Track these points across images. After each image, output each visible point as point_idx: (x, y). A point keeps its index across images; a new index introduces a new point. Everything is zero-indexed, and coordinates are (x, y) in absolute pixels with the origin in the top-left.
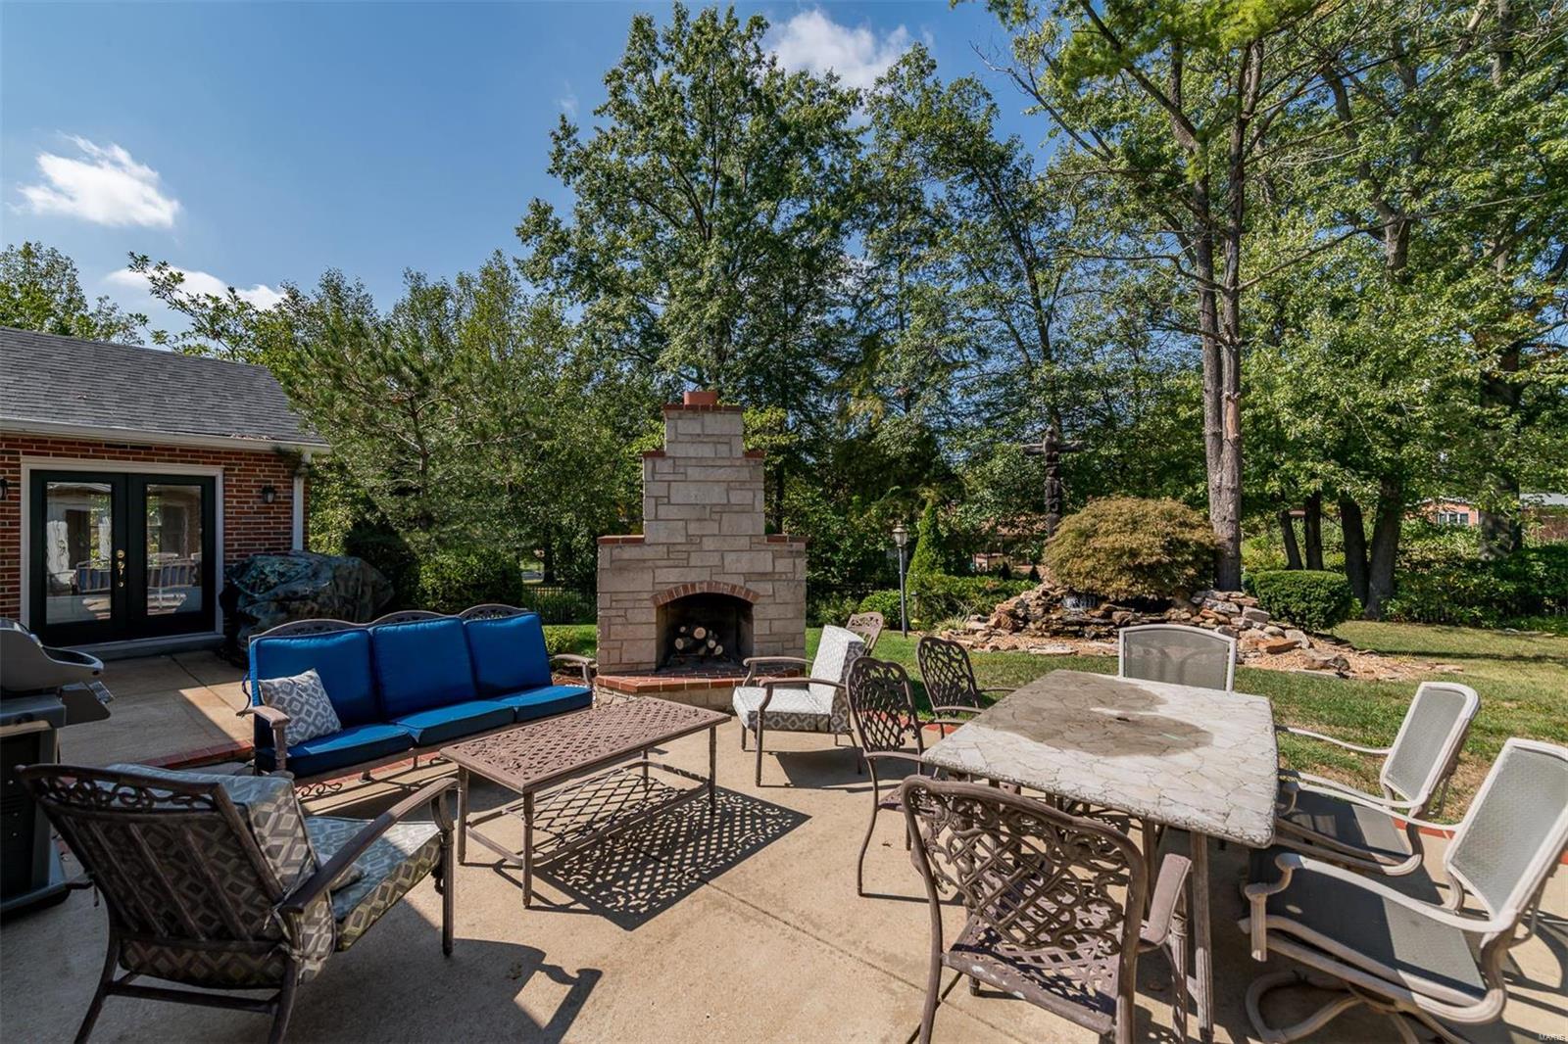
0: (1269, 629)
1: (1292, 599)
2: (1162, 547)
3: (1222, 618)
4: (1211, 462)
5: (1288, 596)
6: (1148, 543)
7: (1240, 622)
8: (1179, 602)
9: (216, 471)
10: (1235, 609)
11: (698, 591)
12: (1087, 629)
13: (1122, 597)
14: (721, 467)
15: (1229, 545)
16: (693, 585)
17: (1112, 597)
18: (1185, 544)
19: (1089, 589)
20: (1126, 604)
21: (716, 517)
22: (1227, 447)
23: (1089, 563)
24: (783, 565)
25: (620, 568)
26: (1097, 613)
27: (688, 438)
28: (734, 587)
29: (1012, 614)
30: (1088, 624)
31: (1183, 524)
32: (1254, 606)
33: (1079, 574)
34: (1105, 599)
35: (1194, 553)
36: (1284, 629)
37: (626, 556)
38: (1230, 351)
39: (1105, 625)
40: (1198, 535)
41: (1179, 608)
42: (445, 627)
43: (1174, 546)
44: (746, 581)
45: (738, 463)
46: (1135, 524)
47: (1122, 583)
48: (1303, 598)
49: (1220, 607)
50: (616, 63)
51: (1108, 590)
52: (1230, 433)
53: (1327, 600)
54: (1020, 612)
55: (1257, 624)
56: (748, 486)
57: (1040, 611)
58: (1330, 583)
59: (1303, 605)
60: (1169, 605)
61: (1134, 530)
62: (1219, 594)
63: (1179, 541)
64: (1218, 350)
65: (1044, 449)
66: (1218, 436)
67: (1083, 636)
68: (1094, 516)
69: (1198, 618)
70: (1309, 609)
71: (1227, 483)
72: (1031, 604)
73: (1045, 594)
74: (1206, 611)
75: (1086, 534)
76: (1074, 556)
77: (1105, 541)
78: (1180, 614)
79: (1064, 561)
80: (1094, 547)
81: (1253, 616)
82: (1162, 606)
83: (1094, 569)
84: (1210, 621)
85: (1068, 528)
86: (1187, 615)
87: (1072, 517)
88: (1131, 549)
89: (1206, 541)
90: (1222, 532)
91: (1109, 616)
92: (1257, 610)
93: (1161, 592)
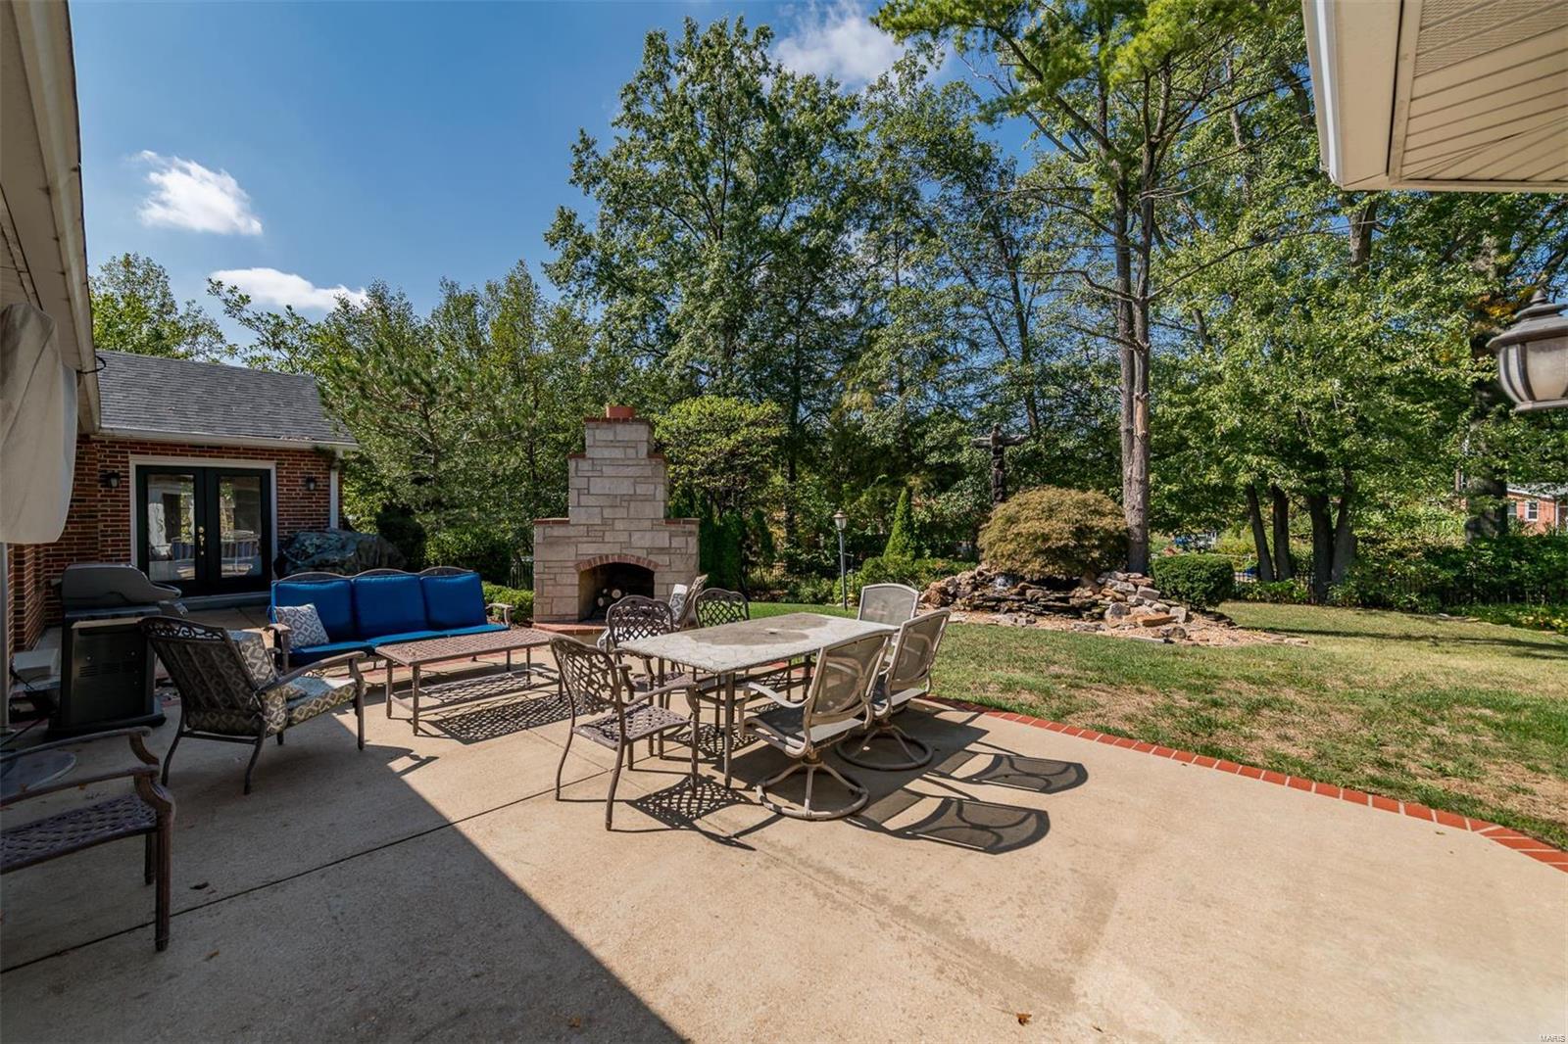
0: (1157, 606)
1: (1179, 580)
2: (1071, 532)
3: (1119, 596)
4: (1125, 456)
5: (1176, 577)
6: (1059, 530)
7: (1132, 599)
8: (1085, 580)
9: (270, 465)
10: (1132, 588)
11: (611, 561)
12: (1003, 605)
13: (1036, 577)
14: (628, 466)
15: (1137, 531)
16: (607, 556)
17: (1028, 577)
18: (1092, 530)
19: (1010, 570)
20: (1039, 583)
21: (625, 504)
23: (1011, 547)
24: (677, 542)
25: (551, 542)
26: (1014, 591)
27: (603, 444)
28: (639, 558)
29: (943, 591)
30: (1005, 600)
31: (1095, 512)
32: (1148, 586)
33: (1003, 556)
34: (1023, 579)
35: (1100, 539)
36: (1170, 606)
37: (555, 534)
38: (1139, 355)
39: (1019, 601)
40: (1107, 522)
41: (1083, 587)
42: (404, 581)
43: (1082, 532)
44: (648, 554)
45: (643, 462)
46: (1050, 512)
47: (1036, 565)
48: (1188, 578)
49: (1118, 587)
50: (632, 79)
51: (1025, 570)
52: (1139, 431)
53: (1208, 580)
54: (951, 590)
55: (1148, 602)
56: (650, 480)
57: (969, 588)
58: (1212, 566)
59: (1188, 585)
60: (1077, 584)
61: (1050, 517)
62: (1120, 575)
63: (1087, 527)
66: (1130, 432)
67: (998, 611)
68: (1020, 505)
69: (1099, 596)
70: (1193, 589)
71: (1136, 476)
72: (964, 582)
73: (980, 574)
74: (1107, 591)
75: (1011, 520)
76: (1000, 540)
77: (1023, 527)
78: (1082, 594)
79: (991, 545)
80: (1015, 531)
81: (1145, 594)
82: (1070, 585)
83: (1015, 552)
84: (1108, 599)
85: (999, 515)
86: (1090, 593)
87: (1002, 506)
88: (1043, 534)
89: (1112, 528)
90: (1132, 519)
91: (1024, 594)
92: (1149, 589)
93: (1070, 572)
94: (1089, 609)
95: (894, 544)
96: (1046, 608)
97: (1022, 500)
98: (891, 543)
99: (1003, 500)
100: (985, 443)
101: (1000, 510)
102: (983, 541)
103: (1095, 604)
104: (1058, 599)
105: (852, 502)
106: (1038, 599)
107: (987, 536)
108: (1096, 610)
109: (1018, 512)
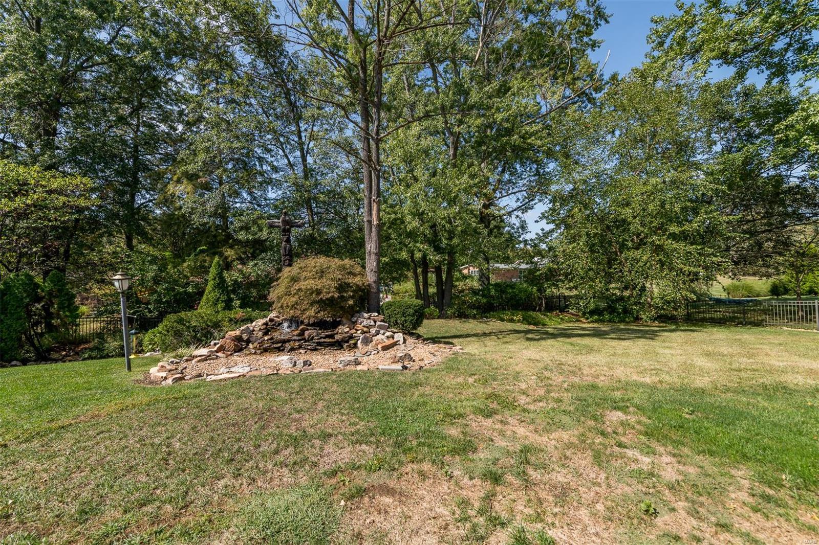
0: (388, 334)
1: (398, 316)
2: (336, 287)
3: (365, 329)
4: (367, 237)
5: (397, 314)
6: (328, 286)
7: (373, 331)
8: (344, 321)
10: (372, 323)
12: (287, 345)
13: (312, 320)
15: (374, 285)
17: (306, 321)
18: (348, 285)
19: (293, 316)
20: (314, 325)
22: (374, 229)
23: (294, 299)
26: (296, 333)
29: (239, 339)
30: (289, 341)
31: (350, 273)
32: (381, 321)
33: (288, 306)
34: (302, 322)
35: (354, 291)
36: (394, 333)
38: (375, 173)
39: (299, 340)
40: (357, 280)
41: (344, 325)
43: (342, 287)
46: (322, 273)
47: (312, 312)
48: (404, 314)
49: (365, 323)
51: (304, 316)
52: (375, 222)
53: (413, 315)
54: (245, 336)
55: (382, 332)
57: (260, 334)
58: (415, 306)
59: (403, 319)
60: (339, 323)
61: (322, 277)
62: (366, 315)
63: (345, 283)
64: (370, 172)
65: (281, 224)
66: (370, 222)
67: (283, 350)
68: (301, 268)
69: (353, 331)
70: (405, 321)
71: (373, 250)
72: (257, 329)
73: (271, 320)
74: (359, 327)
75: (294, 280)
76: (286, 295)
77: (303, 285)
78: (344, 329)
79: (279, 298)
80: (297, 288)
81: (381, 327)
82: (335, 324)
83: (297, 303)
84: (359, 332)
85: (286, 276)
86: (347, 329)
87: (288, 269)
88: (317, 289)
89: (360, 284)
90: (371, 278)
91: (303, 334)
92: (382, 323)
93: (335, 315)
94: (347, 342)
95: (207, 299)
96: (319, 344)
97: (302, 265)
98: (205, 297)
99: (290, 265)
100: (277, 224)
101: (286, 270)
102: (273, 296)
103: (351, 337)
104: (327, 336)
105: (175, 267)
106: (313, 337)
107: (276, 292)
108: (352, 342)
109: (299, 273)
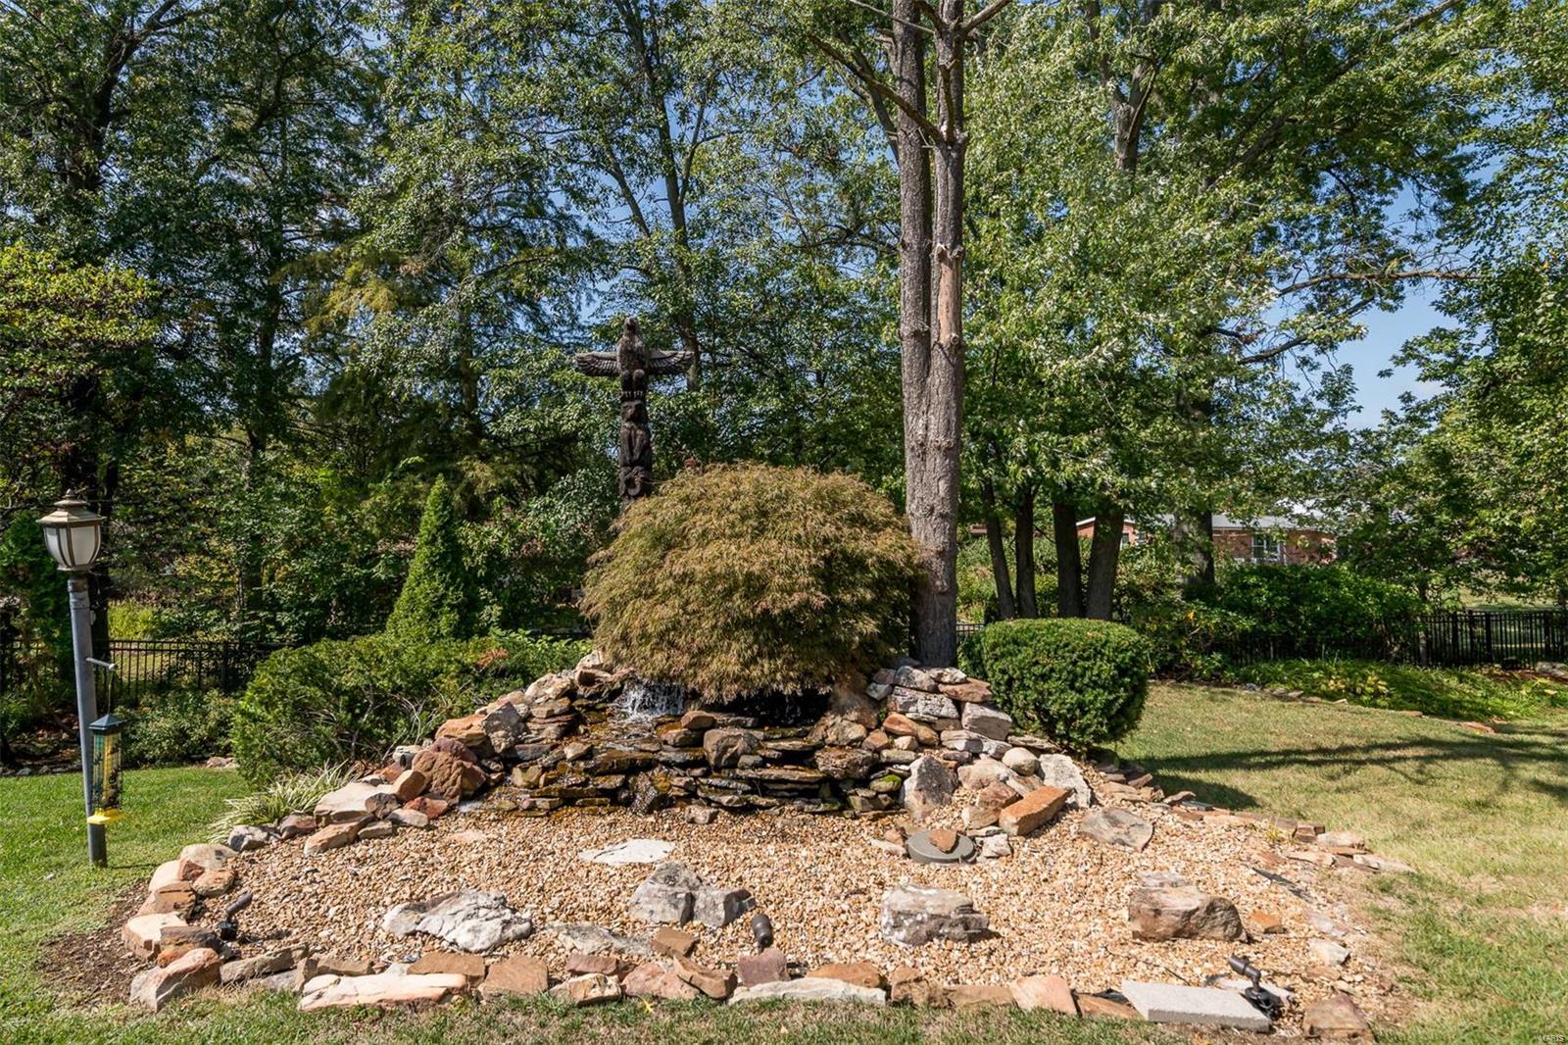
0: (1018, 756)
1: (1052, 685)
2: (813, 568)
3: (925, 733)
4: (909, 393)
5: (1044, 677)
6: (786, 565)
7: (957, 740)
8: (844, 696)
10: (948, 709)
12: (642, 781)
13: (730, 691)
15: (938, 565)
17: (709, 694)
18: (857, 563)
19: (663, 676)
20: (737, 707)
22: (939, 361)
23: (665, 612)
26: (673, 734)
29: (478, 748)
30: (648, 765)
31: (857, 520)
32: (984, 703)
33: (645, 636)
34: (695, 698)
35: (878, 586)
36: (1041, 753)
38: (947, 157)
39: (685, 765)
40: (882, 545)
41: (842, 712)
43: (836, 569)
46: (762, 517)
47: (728, 661)
48: (1072, 681)
49: (922, 707)
51: (703, 676)
52: (943, 336)
53: (1112, 684)
54: (499, 740)
55: (990, 745)
57: (551, 730)
59: (1072, 697)
61: (761, 530)
62: (922, 677)
63: (846, 557)
64: (925, 157)
65: (618, 365)
66: (923, 338)
67: (628, 803)
68: (687, 500)
69: (878, 738)
70: (1081, 705)
71: (937, 436)
72: (539, 712)
73: (587, 679)
74: (896, 719)
75: (666, 542)
76: (638, 594)
77: (695, 560)
78: (842, 727)
79: (616, 606)
80: (678, 570)
81: (981, 725)
82: (813, 707)
83: (675, 626)
84: (903, 742)
85: (636, 526)
86: (856, 732)
87: (644, 504)
88: (749, 576)
89: (898, 557)
90: (926, 538)
91: (698, 742)
92: (989, 712)
93: (807, 674)
94: (864, 783)
95: (412, 599)
96: (761, 786)
97: (692, 489)
98: (405, 594)
99: (647, 491)
100: (605, 365)
101: (636, 515)
102: (594, 595)
103: (877, 766)
104: (787, 758)
105: (341, 512)
106: (735, 757)
107: (604, 584)
108: (883, 784)
109: (680, 520)
